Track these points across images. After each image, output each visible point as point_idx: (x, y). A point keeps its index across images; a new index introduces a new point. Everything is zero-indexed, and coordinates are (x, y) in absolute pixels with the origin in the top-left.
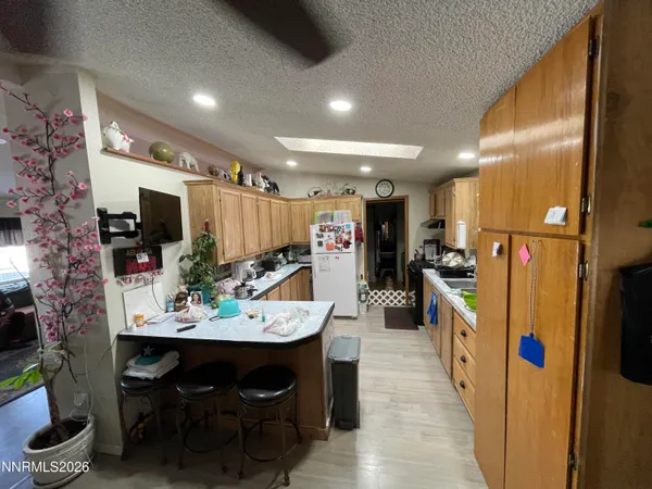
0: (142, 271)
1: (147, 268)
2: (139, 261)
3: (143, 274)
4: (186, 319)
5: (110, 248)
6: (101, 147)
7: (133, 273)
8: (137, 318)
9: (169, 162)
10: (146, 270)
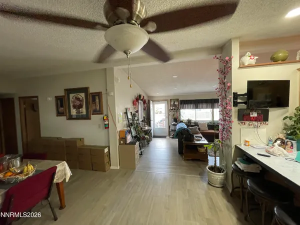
0: (253, 121)
1: (256, 119)
2: (251, 116)
3: (253, 122)
4: (269, 151)
5: (237, 108)
6: (239, 66)
7: (247, 121)
8: (246, 141)
9: (283, 61)
10: (256, 121)
